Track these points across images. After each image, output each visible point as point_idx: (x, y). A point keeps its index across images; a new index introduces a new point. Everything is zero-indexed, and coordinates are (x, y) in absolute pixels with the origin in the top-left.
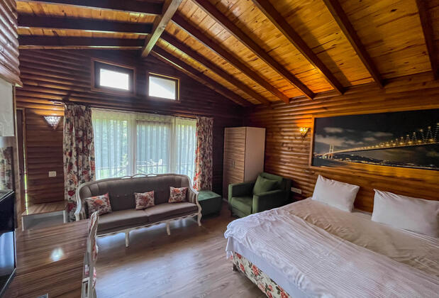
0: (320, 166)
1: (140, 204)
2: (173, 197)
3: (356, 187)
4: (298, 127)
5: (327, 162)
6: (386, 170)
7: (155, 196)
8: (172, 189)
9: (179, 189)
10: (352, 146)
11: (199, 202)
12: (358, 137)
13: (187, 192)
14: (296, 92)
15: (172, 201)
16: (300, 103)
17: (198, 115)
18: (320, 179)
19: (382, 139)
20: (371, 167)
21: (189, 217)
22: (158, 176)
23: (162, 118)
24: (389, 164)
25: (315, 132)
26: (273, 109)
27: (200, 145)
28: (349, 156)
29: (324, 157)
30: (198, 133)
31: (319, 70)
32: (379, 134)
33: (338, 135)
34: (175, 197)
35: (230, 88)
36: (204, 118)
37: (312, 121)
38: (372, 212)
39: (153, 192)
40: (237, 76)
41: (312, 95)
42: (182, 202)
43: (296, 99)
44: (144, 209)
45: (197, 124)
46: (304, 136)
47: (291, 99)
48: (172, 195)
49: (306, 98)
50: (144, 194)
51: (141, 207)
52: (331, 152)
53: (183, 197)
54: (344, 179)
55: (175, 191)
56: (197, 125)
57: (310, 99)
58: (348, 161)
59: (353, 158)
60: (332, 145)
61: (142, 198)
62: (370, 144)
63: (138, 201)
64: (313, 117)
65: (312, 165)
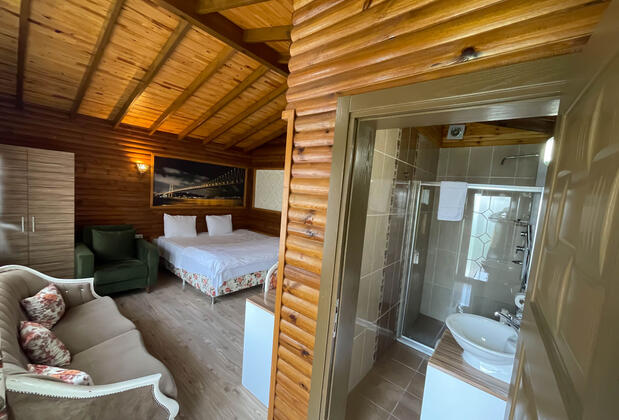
0: (162, 205)
3: (195, 217)
5: (167, 201)
6: (206, 202)
10: (188, 186)
12: (190, 178)
18: (166, 217)
19: (204, 181)
20: (199, 201)
24: (208, 198)
25: (155, 171)
28: (185, 194)
29: (165, 196)
32: (203, 178)
33: (176, 176)
37: (152, 158)
38: (207, 231)
47: (121, 124)
52: (171, 191)
54: (185, 212)
58: (185, 198)
59: (188, 195)
60: (171, 185)
62: (197, 184)
64: (153, 155)
65: (154, 205)
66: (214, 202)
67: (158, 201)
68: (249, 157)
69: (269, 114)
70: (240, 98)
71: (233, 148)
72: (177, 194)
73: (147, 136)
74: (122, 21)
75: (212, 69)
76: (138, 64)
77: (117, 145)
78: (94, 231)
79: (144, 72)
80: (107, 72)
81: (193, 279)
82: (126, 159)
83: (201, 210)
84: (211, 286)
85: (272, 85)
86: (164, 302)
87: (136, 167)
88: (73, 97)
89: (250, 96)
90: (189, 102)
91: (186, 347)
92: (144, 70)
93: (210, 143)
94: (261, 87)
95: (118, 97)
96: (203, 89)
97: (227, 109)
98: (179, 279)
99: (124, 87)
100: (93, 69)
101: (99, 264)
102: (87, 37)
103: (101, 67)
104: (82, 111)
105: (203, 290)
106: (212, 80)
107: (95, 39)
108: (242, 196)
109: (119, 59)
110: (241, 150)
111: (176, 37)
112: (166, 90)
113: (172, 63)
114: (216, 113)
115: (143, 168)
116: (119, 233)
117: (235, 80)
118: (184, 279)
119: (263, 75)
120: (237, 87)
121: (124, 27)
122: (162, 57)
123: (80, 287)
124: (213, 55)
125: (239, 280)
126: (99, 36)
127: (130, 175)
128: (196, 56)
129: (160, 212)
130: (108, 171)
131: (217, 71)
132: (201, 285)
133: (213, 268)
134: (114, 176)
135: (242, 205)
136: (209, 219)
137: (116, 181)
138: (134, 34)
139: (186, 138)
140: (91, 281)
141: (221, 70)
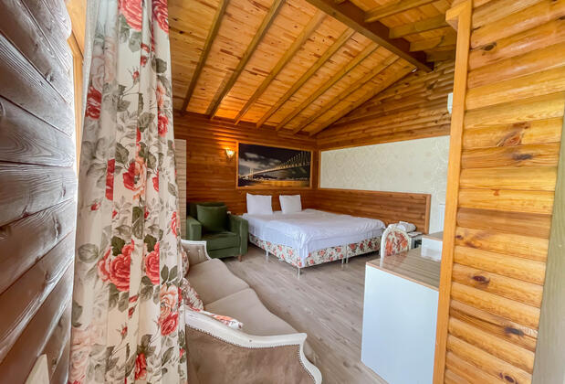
0: (244, 185)
3: (271, 196)
4: (224, 150)
5: (249, 182)
6: (279, 183)
10: (264, 169)
12: (266, 162)
14: (229, 114)
19: (277, 164)
20: (273, 182)
24: (281, 179)
25: (239, 156)
28: (262, 176)
29: (247, 178)
32: (277, 161)
33: (255, 160)
37: (237, 145)
38: (280, 210)
46: (231, 159)
47: (214, 117)
52: (252, 173)
54: (263, 192)
57: (236, 124)
58: (262, 179)
59: (264, 177)
60: (251, 168)
62: (273, 167)
64: (238, 142)
65: (239, 186)
66: (285, 183)
67: (242, 182)
68: (314, 140)
69: (341, 90)
70: (316, 75)
71: (301, 133)
72: (255, 176)
73: (233, 126)
74: (230, 10)
75: (296, 46)
76: (235, 53)
77: (212, 135)
78: (198, 207)
79: (239, 61)
80: (211, 67)
81: (277, 250)
82: (218, 147)
83: (275, 190)
84: (297, 256)
85: (350, 55)
86: (255, 270)
87: (226, 153)
88: (184, 96)
89: (326, 71)
90: (270, 87)
91: (288, 313)
92: (239, 58)
93: (282, 129)
94: (340, 59)
95: (216, 90)
96: (285, 71)
97: (302, 90)
98: (263, 251)
99: (222, 79)
100: (202, 65)
101: (205, 233)
102: (201, 34)
103: (208, 62)
104: (189, 109)
105: (288, 261)
106: (296, 59)
107: (206, 33)
108: (309, 177)
109: (222, 51)
110: (307, 134)
111: (271, 16)
112: (254, 76)
113: (264, 46)
114: (292, 95)
115: (230, 153)
116: (216, 208)
117: (316, 55)
118: (268, 251)
119: (344, 45)
120: (317, 62)
121: (230, 15)
122: (256, 41)
123: (198, 248)
124: (299, 30)
125: (322, 253)
126: (210, 30)
127: (221, 160)
128: (286, 35)
129: (243, 192)
130: (206, 157)
131: (300, 48)
132: (286, 256)
133: (300, 239)
134: (210, 162)
135: (308, 186)
136: (282, 198)
137: (211, 166)
138: (236, 21)
139: (263, 126)
140: (204, 243)
141: (304, 47)
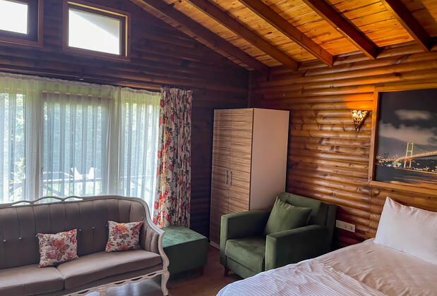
0: (388, 180)
1: (49, 256)
2: (114, 241)
4: (349, 110)
5: (401, 174)
7: (80, 238)
8: (112, 224)
9: (127, 225)
11: (165, 250)
13: (141, 231)
14: (345, 45)
15: (113, 248)
16: (352, 64)
17: (163, 85)
18: (389, 205)
21: (146, 279)
22: (86, 199)
23: (94, 89)
25: (379, 119)
26: (303, 75)
27: (168, 142)
29: (396, 164)
30: (164, 119)
31: (387, 6)
34: (119, 240)
35: (223, 36)
36: (174, 91)
37: (375, 98)
39: (75, 232)
40: (236, 14)
41: (375, 50)
42: (131, 250)
43: (346, 58)
44: (56, 265)
45: (162, 101)
46: (360, 126)
47: (335, 58)
48: (111, 238)
49: (363, 55)
50: (58, 236)
51: (49, 261)
52: (409, 155)
53: (133, 241)
55: (117, 230)
56: (163, 104)
57: (369, 57)
60: (409, 144)
61: (53, 243)
63: (44, 250)
64: (376, 91)
65: (373, 179)
73: (372, 62)
